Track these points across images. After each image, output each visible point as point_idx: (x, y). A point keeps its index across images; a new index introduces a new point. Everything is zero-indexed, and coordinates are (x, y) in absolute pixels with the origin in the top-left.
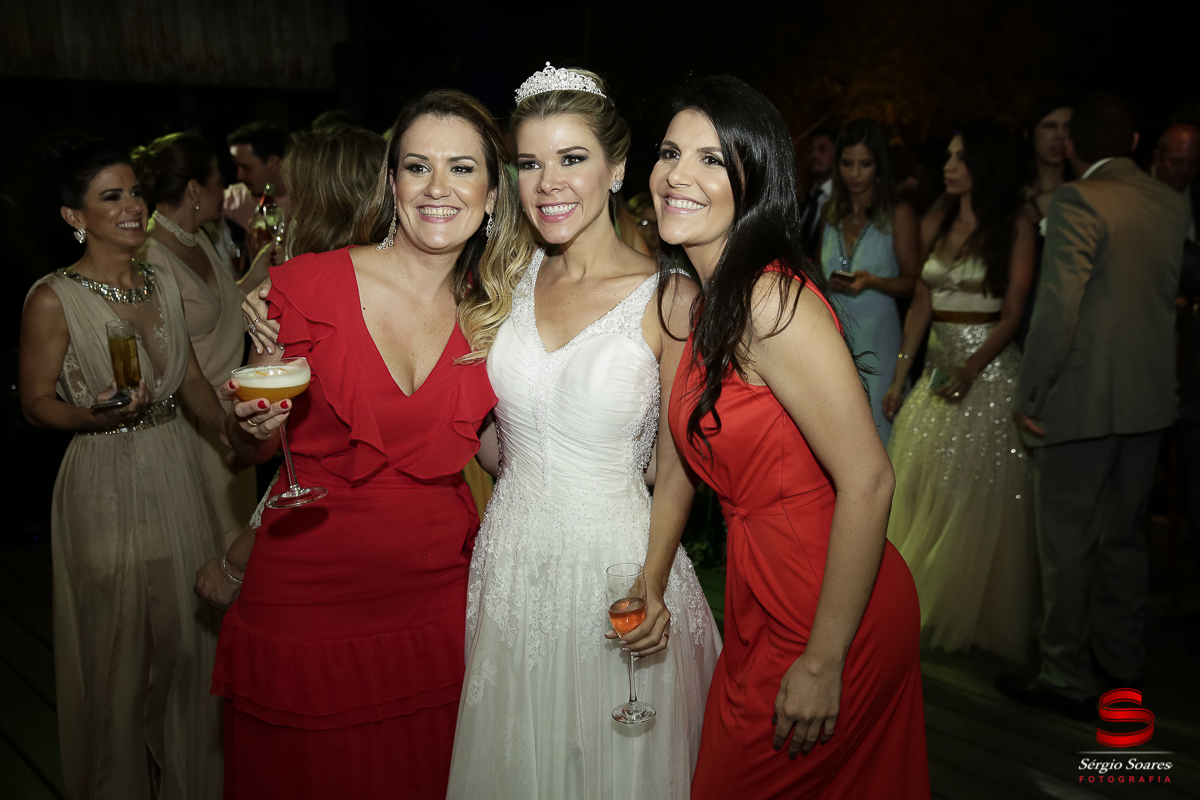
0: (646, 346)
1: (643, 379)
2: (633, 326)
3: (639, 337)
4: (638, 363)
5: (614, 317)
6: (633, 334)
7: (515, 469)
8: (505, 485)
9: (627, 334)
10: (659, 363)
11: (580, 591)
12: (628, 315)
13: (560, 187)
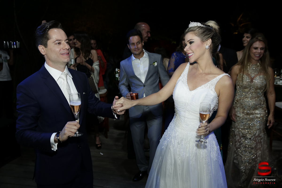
0: (216, 93)
1: (213, 100)
2: (213, 87)
3: (214, 90)
4: (213, 96)
5: (208, 84)
6: (212, 89)
7: (178, 116)
8: (175, 120)
9: (211, 89)
10: (218, 97)
11: (191, 148)
12: (212, 84)
13: (188, 49)
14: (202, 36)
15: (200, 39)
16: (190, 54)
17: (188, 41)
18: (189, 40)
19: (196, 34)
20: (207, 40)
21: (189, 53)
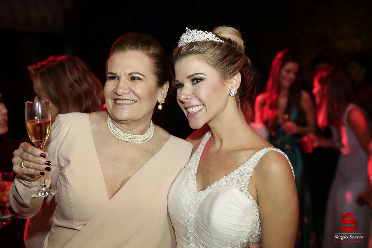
0: (250, 196)
2: (244, 182)
12: (242, 175)
13: (189, 97)
14: (222, 67)
15: (217, 72)
16: (194, 108)
17: (189, 77)
18: (192, 75)
19: (209, 62)
20: (233, 76)
21: (192, 107)
